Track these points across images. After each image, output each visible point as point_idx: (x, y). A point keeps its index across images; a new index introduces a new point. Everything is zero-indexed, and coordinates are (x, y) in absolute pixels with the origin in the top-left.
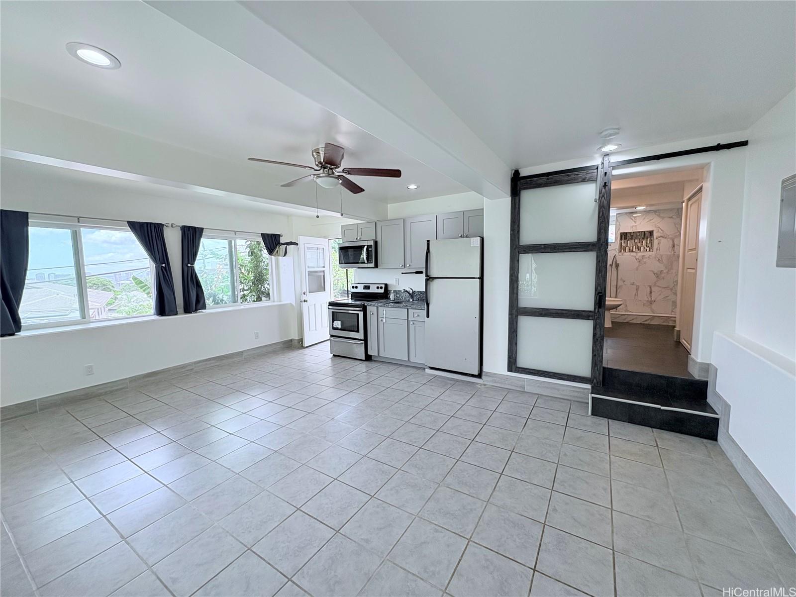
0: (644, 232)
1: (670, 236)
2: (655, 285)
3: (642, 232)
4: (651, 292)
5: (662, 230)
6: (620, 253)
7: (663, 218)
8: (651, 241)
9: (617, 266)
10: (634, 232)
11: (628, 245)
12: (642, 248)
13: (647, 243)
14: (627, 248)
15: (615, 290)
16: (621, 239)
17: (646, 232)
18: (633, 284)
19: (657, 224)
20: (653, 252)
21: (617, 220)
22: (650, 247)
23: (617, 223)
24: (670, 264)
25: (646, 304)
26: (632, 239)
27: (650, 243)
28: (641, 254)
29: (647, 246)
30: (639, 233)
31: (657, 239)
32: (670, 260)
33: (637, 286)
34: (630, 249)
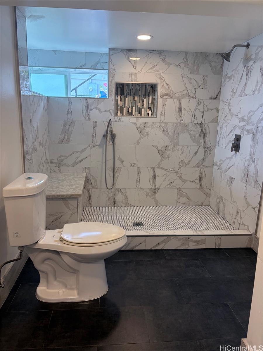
0: (145, 85)
1: (177, 95)
2: (159, 167)
4: (154, 177)
5: (167, 84)
6: (116, 118)
7: (169, 64)
8: (153, 99)
9: (113, 136)
10: (133, 85)
11: (126, 105)
12: (143, 110)
13: (149, 103)
14: (125, 109)
15: (112, 174)
16: (117, 94)
17: (147, 86)
18: (133, 165)
19: (162, 74)
20: (156, 117)
21: (110, 60)
22: (152, 108)
23: (111, 66)
24: (175, 136)
25: (149, 194)
26: (131, 95)
27: (152, 103)
28: (142, 120)
29: (148, 108)
30: (140, 86)
31: (161, 97)
32: (176, 131)
33: (138, 168)
34: (128, 111)
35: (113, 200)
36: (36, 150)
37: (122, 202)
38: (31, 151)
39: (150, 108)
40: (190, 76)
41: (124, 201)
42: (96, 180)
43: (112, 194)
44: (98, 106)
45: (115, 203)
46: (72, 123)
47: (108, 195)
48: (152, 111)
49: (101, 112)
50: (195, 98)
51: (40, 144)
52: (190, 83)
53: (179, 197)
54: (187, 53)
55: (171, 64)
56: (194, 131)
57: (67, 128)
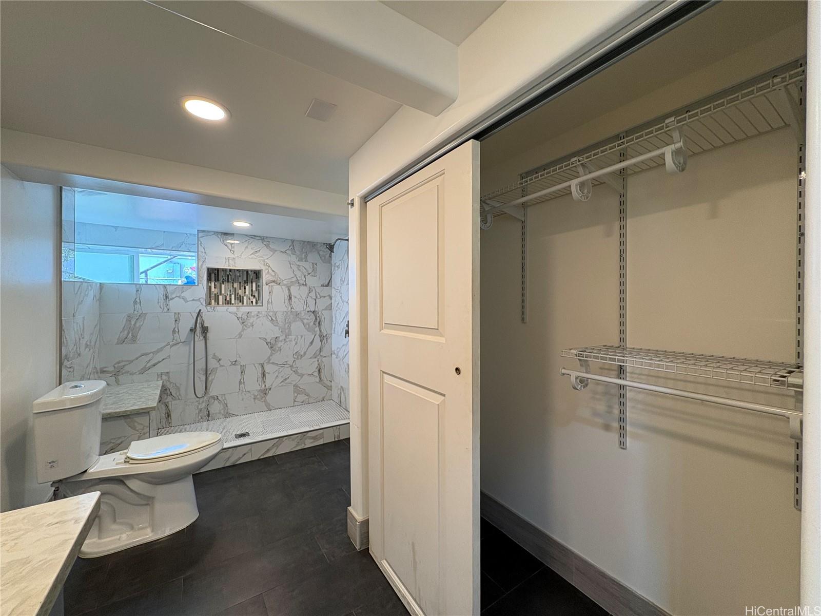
0: (247, 271)
1: (285, 282)
2: (268, 363)
3: (243, 270)
4: (264, 375)
5: (273, 271)
6: (209, 308)
7: (274, 251)
8: (258, 286)
9: (205, 330)
10: (230, 270)
11: (223, 292)
12: (245, 298)
13: (252, 291)
14: (220, 297)
15: (204, 378)
16: (209, 279)
17: (249, 272)
18: (235, 363)
19: (266, 260)
20: (262, 306)
21: (199, 242)
22: (257, 297)
23: (201, 249)
24: (287, 326)
25: (258, 397)
26: (228, 281)
27: (256, 290)
28: (244, 309)
29: (252, 296)
30: (240, 271)
31: (267, 284)
32: (287, 320)
33: (241, 366)
34: (226, 300)
35: (206, 413)
36: (79, 355)
37: (220, 413)
38: (71, 356)
39: (254, 296)
40: (298, 263)
41: (222, 412)
42: (178, 389)
43: (204, 404)
44: (183, 295)
45: (208, 415)
46: (142, 316)
47: (198, 406)
48: (257, 299)
49: (186, 301)
50: (306, 285)
51: (87, 346)
52: (299, 270)
53: (296, 395)
54: (293, 241)
55: (276, 251)
56: (307, 319)
57: (133, 323)
